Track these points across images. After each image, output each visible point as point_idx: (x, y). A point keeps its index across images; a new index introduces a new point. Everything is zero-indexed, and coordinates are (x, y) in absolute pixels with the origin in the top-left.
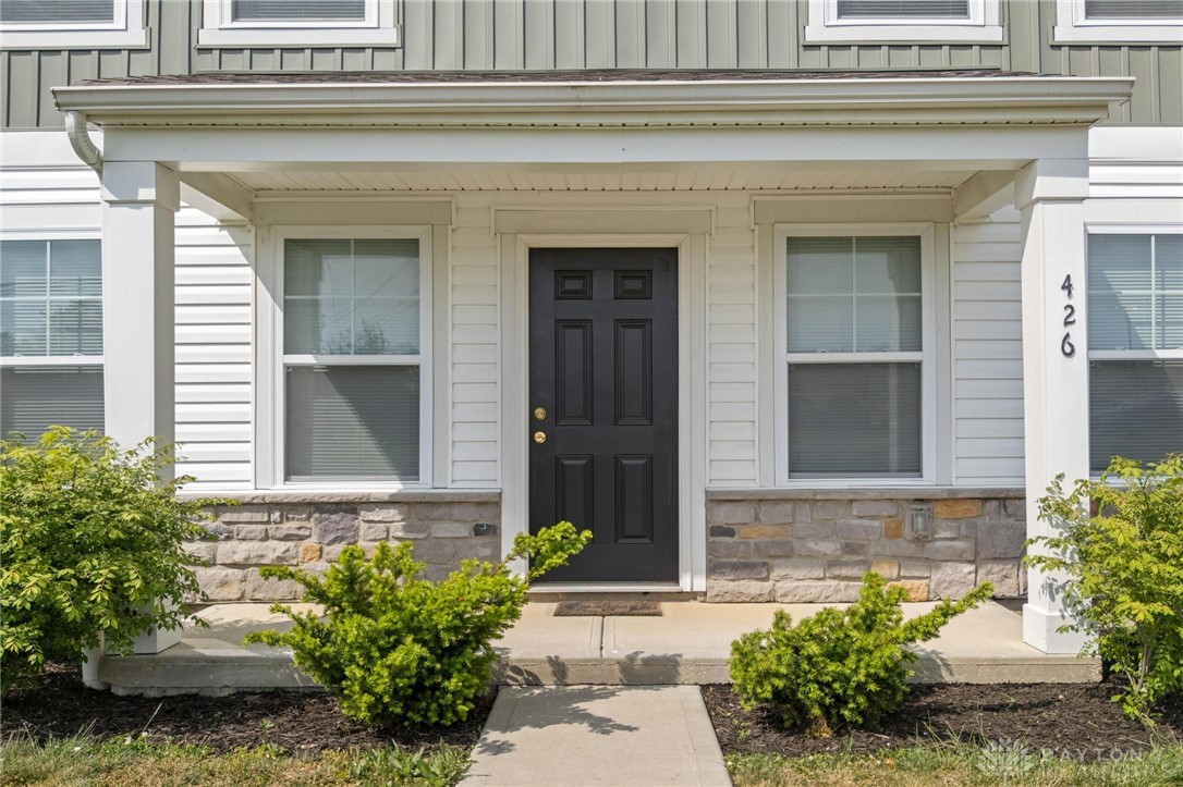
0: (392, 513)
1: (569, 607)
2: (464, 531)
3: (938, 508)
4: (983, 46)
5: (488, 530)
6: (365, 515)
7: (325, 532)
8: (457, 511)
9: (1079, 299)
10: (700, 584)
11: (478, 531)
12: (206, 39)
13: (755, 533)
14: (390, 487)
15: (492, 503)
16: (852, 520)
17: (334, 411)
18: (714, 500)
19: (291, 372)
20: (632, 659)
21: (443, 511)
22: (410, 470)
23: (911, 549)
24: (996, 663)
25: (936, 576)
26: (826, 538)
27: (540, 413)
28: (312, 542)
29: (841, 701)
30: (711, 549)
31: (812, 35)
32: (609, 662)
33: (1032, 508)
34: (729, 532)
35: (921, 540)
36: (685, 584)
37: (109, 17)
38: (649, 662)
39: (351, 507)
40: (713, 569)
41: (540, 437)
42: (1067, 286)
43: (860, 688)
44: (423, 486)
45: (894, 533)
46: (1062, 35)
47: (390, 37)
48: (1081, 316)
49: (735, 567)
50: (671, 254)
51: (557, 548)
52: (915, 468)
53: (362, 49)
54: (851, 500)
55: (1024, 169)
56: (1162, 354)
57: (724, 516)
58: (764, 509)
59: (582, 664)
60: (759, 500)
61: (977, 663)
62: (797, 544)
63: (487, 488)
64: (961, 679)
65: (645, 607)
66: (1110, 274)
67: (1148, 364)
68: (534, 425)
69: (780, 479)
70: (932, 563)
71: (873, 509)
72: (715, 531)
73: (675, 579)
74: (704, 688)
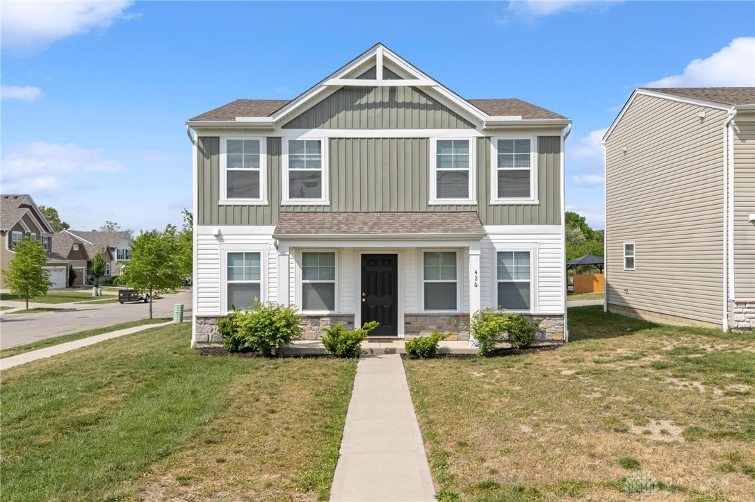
0: (328, 319)
1: (371, 341)
2: (345, 323)
3: (460, 318)
4: (472, 206)
5: (351, 323)
6: (322, 319)
7: (312, 323)
8: (344, 318)
9: (478, 275)
10: (403, 336)
11: (349, 323)
12: (283, 203)
13: (416, 324)
14: (326, 312)
15: (352, 316)
16: (439, 321)
17: (313, 294)
18: (406, 316)
19: (304, 285)
20: (387, 349)
21: (340, 318)
22: (332, 307)
23: (454, 328)
24: (460, 350)
25: (460, 334)
26: (433, 325)
27: (364, 294)
28: (309, 326)
29: (424, 352)
30: (405, 328)
31: (430, 203)
32: (382, 349)
33: (471, 317)
34: (410, 324)
35: (456, 326)
36: (399, 336)
37: (259, 197)
38: (390, 349)
39: (318, 317)
40: (406, 332)
41: (364, 300)
42: (476, 272)
43: (427, 350)
44: (336, 312)
45: (450, 324)
46: (492, 202)
47: (328, 203)
48: (479, 278)
49: (411, 332)
50: (396, 255)
51: (372, 326)
52: (455, 308)
53: (321, 206)
54: (439, 316)
55: (467, 248)
56: (514, 281)
57: (409, 320)
58: (418, 318)
59: (376, 349)
60: (417, 316)
61: (457, 350)
62: (426, 327)
63: (351, 313)
64: (453, 353)
65: (390, 341)
66: (503, 260)
67: (513, 283)
68: (362, 297)
69: (422, 311)
70: (459, 331)
71: (444, 318)
72: (406, 323)
73: (397, 335)
74: (401, 354)
